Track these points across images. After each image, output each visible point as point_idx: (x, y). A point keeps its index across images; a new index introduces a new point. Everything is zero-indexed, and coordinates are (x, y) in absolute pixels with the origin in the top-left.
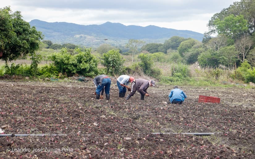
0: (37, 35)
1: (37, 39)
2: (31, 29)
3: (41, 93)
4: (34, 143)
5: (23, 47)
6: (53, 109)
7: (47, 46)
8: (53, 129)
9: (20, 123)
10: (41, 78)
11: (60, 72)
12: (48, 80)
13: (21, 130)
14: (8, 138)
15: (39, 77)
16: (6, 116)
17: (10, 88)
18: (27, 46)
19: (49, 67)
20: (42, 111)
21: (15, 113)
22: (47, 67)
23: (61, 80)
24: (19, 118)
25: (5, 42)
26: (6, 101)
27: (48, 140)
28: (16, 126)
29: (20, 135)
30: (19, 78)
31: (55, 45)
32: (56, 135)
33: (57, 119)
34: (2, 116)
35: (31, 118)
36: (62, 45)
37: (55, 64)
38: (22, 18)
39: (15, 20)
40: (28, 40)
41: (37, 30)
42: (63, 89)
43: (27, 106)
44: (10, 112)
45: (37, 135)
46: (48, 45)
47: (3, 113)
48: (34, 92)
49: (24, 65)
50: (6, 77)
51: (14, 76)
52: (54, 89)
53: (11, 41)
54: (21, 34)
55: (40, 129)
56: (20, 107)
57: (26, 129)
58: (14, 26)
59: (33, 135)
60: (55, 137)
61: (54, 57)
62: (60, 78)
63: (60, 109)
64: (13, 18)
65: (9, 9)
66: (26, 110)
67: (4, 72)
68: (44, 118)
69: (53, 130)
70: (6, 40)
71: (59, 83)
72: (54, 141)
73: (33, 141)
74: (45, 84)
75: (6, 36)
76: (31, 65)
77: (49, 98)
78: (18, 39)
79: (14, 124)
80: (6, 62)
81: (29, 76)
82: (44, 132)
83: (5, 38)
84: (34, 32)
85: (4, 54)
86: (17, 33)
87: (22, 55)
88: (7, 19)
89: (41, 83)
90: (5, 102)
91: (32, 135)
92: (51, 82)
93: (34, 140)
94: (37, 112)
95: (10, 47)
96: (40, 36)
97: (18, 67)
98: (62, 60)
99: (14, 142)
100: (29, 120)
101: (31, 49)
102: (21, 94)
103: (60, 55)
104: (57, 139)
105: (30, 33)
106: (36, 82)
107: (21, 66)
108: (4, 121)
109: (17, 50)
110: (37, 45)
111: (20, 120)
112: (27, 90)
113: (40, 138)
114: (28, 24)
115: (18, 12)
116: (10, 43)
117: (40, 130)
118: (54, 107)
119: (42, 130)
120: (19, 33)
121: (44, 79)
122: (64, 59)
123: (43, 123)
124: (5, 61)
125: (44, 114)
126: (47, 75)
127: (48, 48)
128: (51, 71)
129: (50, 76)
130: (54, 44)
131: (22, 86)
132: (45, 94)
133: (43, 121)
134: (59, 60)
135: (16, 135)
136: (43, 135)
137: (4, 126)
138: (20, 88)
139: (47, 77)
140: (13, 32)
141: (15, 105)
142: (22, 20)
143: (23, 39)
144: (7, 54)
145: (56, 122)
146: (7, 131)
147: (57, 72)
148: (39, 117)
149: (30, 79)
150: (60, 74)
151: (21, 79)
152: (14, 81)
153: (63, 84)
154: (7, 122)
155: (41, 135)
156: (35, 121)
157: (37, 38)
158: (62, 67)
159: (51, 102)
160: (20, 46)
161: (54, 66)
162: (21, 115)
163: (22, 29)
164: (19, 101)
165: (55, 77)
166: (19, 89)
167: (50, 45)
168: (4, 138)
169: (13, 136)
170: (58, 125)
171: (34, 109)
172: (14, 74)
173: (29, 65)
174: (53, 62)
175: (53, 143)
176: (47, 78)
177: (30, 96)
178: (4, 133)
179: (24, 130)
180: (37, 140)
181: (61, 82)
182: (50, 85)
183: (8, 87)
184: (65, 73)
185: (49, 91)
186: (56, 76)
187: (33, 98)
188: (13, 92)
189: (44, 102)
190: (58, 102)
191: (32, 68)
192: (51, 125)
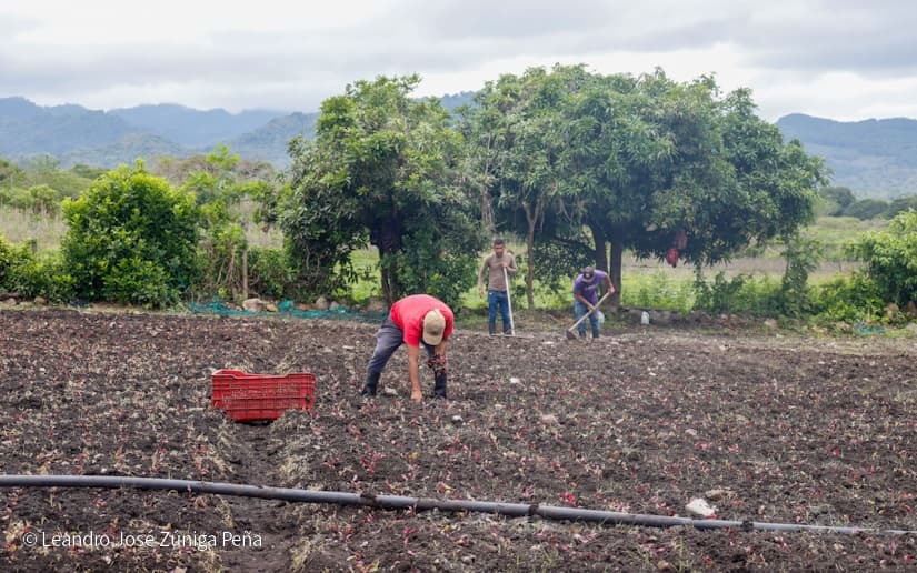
0: (808, 169)
1: (807, 184)
2: (784, 151)
3: (826, 376)
4: (825, 559)
5: (757, 215)
6: (882, 437)
7: (836, 207)
8: (887, 509)
9: (767, 482)
10: (819, 325)
11: (888, 301)
12: (844, 332)
13: (773, 507)
14: (734, 533)
15: (813, 318)
16: (717, 455)
17: (715, 359)
18: (771, 209)
19: (849, 282)
20: (842, 442)
21: (747, 448)
22: (840, 284)
23: (893, 332)
24: (761, 465)
25: (695, 199)
26: (708, 405)
27: (875, 549)
28: (754, 493)
29: (772, 525)
30: (742, 325)
31: (863, 202)
32: (901, 532)
33: (899, 474)
34: (703, 456)
35: (801, 467)
36: (889, 202)
37: (872, 273)
38: (755, 112)
39: (730, 119)
40: (773, 190)
41: (809, 150)
42: (905, 363)
43: (783, 422)
44: (727, 444)
45: (836, 529)
46: (839, 202)
47: (704, 446)
48: (801, 372)
49: (758, 278)
50: (698, 320)
51: (724, 316)
52: (873, 363)
53: (715, 195)
54: (749, 169)
55: (841, 508)
56: (759, 428)
57: (790, 506)
58: (727, 143)
59: (818, 527)
60: (902, 538)
61: (869, 248)
62: (890, 323)
63: (906, 436)
64: (725, 113)
65: (710, 84)
66: (782, 438)
67: (690, 302)
68: (850, 467)
69: (888, 513)
70: (701, 192)
71: (889, 343)
72: (898, 555)
73: (820, 551)
74: (834, 345)
75: (700, 176)
76: (785, 278)
77: (858, 397)
78: (739, 185)
79: (747, 485)
80: (699, 268)
81: (776, 318)
82: (855, 521)
83: (698, 182)
84: (796, 158)
85: (691, 238)
86: (738, 166)
87: (754, 241)
88: (706, 120)
89: (821, 342)
90: (706, 407)
91: (812, 527)
92: (856, 337)
93: (824, 547)
94: (823, 444)
95: (712, 217)
96: (817, 175)
97: (737, 284)
98: (898, 257)
99: (756, 549)
100: (796, 475)
101: (783, 220)
102: (758, 380)
103: (892, 238)
104: (909, 547)
105: (781, 165)
106: (803, 336)
107: (748, 282)
108: (710, 472)
109: (734, 225)
110: (807, 204)
111: (766, 472)
112: (774, 365)
113: (847, 540)
114: (774, 133)
115: (741, 92)
116: (713, 199)
117: (842, 512)
118: (881, 430)
119: (847, 512)
120: (743, 166)
121: (830, 328)
122: (907, 253)
123: (849, 487)
124: (692, 266)
125: (848, 452)
126: (842, 313)
127: (838, 214)
128: (856, 296)
129: (852, 316)
130: (859, 198)
131: (756, 351)
132: (841, 381)
133: (847, 479)
134: (885, 260)
135: (756, 524)
136: (854, 530)
137: (714, 492)
138: (749, 358)
139: (843, 319)
140: (725, 164)
141: (740, 417)
142: (756, 118)
143: (758, 187)
144: (703, 240)
145: (896, 487)
146: (725, 511)
147: (880, 301)
148: (834, 464)
149: (781, 326)
150: (891, 310)
151: (748, 327)
152: (726, 335)
153: (903, 347)
154: (721, 478)
155: (845, 529)
156: (818, 477)
157: (805, 180)
158: (899, 283)
159: (869, 413)
160: (746, 213)
161: (867, 280)
162: (765, 453)
163: (753, 153)
164: (752, 405)
165: (869, 318)
166: (747, 364)
167: (845, 204)
168: (719, 532)
169: (747, 527)
170: (905, 497)
171: (807, 433)
172: (723, 309)
173: (776, 279)
174: (865, 266)
175: (895, 561)
176: (842, 325)
177: (790, 387)
178: (717, 515)
179: (785, 508)
180: (836, 546)
181: (895, 339)
182: (855, 347)
183: (707, 354)
184: (911, 304)
185: (855, 369)
186: (874, 318)
187: (800, 394)
188: (730, 373)
189: (842, 412)
190: (894, 411)
191: (786, 286)
192: (878, 495)
